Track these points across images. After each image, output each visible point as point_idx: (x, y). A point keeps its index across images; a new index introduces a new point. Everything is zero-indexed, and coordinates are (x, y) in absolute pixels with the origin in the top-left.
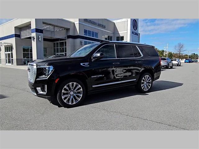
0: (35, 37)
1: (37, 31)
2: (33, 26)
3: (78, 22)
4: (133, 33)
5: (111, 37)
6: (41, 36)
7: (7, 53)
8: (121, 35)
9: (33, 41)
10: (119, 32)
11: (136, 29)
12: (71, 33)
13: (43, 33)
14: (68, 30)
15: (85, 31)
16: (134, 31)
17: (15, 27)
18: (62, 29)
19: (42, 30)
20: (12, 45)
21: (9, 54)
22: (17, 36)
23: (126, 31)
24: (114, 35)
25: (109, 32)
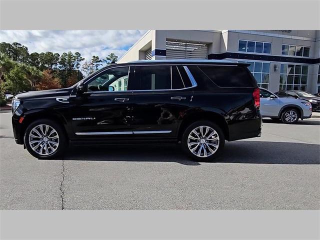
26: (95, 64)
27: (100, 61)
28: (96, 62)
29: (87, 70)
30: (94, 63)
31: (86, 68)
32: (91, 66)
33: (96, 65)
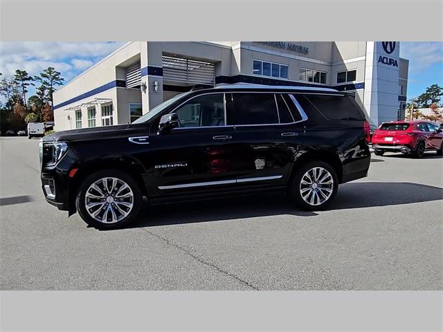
0: (147, 85)
1: (152, 71)
2: (144, 64)
3: (239, 46)
4: (381, 60)
5: (324, 75)
6: (159, 81)
7: (105, 118)
8: (349, 69)
9: (143, 93)
10: (345, 62)
11: (392, 50)
12: (223, 72)
13: (162, 75)
14: (217, 64)
15: (257, 65)
16: (384, 54)
17: (116, 67)
18: (207, 65)
19: (161, 69)
20: (112, 102)
21: (107, 120)
22: (120, 84)
23: (364, 58)
24: (331, 69)
25: (319, 62)
26: (21, 83)
27: (30, 78)
28: (23, 80)
29: (6, 93)
30: (18, 82)
31: (6, 90)
32: (15, 85)
33: (23, 85)
